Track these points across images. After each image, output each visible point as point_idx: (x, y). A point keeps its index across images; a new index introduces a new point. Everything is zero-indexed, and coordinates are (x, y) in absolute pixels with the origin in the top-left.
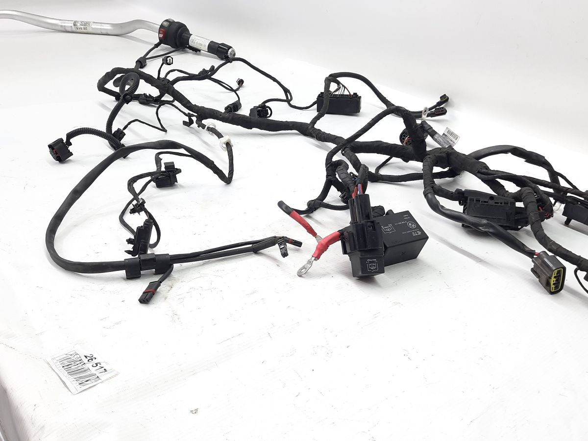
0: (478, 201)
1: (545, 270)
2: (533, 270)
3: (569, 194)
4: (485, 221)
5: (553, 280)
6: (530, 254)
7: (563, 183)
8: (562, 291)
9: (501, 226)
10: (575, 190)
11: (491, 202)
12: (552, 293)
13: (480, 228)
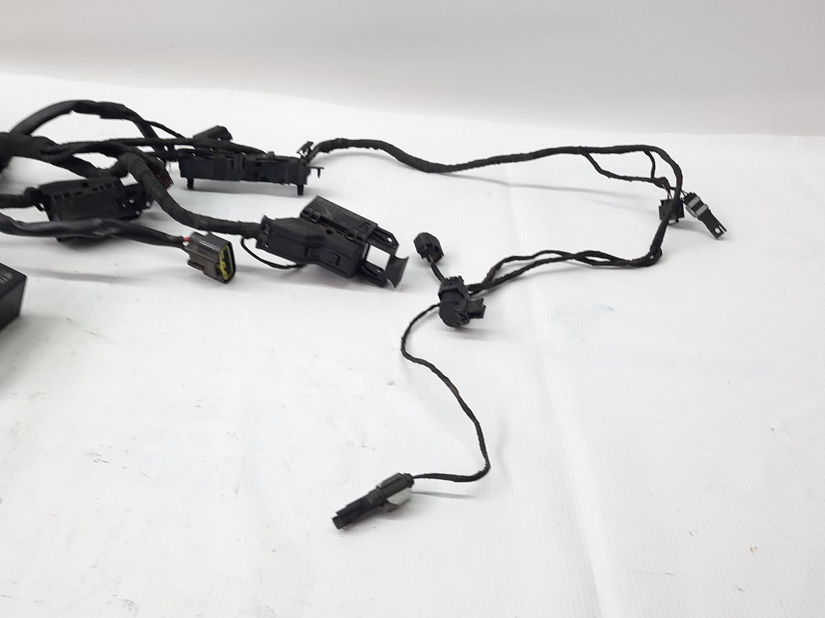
0: (67, 195)
1: (206, 255)
2: (191, 263)
3: (177, 147)
4: (97, 221)
5: (222, 266)
6: (178, 242)
7: (162, 134)
8: (237, 274)
9: (121, 219)
10: (180, 139)
11: (87, 191)
12: (226, 282)
13: (96, 233)
